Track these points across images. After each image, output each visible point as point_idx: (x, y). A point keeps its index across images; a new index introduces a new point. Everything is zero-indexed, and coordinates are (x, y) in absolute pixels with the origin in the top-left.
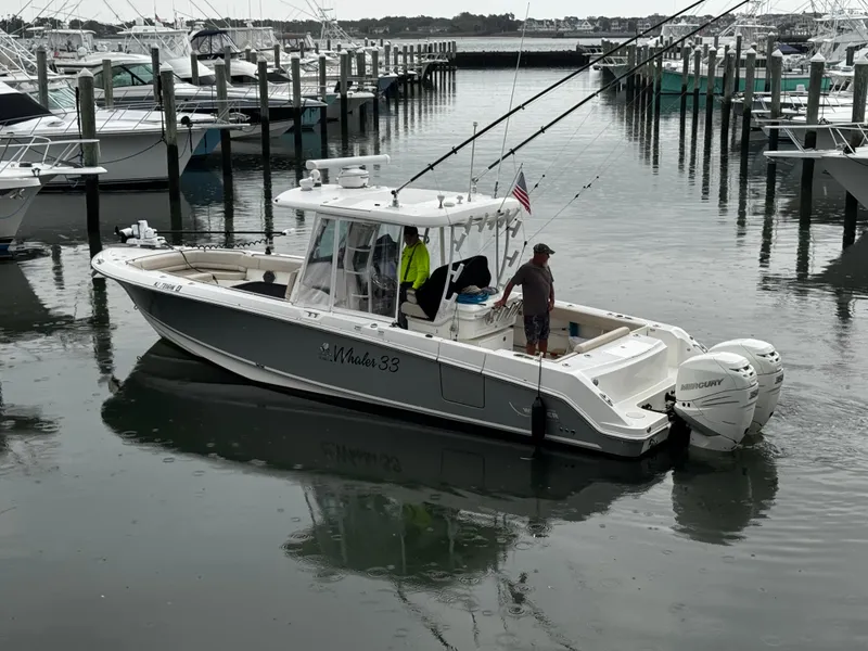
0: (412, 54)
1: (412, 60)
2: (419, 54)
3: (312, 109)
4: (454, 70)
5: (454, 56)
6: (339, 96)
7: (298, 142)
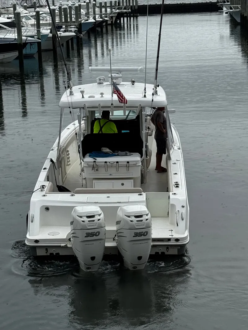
0: (106, 7)
1: (106, 11)
2: (111, 7)
3: (31, 44)
4: (137, 17)
5: (136, 8)
6: (51, 35)
7: (21, 65)
